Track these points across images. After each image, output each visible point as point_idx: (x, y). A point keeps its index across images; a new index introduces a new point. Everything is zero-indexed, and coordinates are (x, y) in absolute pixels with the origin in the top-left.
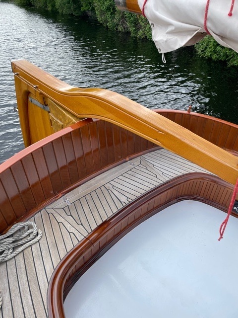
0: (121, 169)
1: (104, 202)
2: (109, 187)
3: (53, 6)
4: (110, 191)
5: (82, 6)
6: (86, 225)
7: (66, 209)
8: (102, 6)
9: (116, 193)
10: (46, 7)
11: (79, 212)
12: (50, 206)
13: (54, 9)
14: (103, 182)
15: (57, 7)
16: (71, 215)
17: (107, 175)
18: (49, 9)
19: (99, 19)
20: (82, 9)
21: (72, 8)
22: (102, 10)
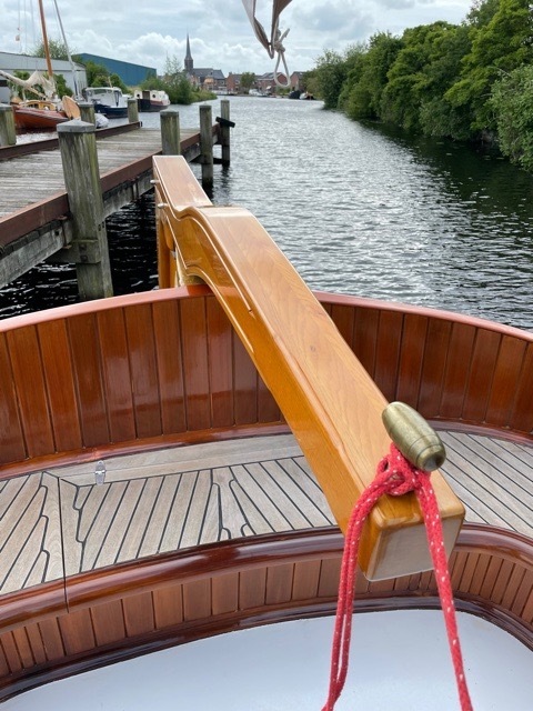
0: (284, 446)
1: (180, 510)
2: (221, 479)
3: (415, 120)
4: (215, 488)
5: (475, 120)
6: (91, 549)
7: (83, 492)
8: (516, 118)
9: (227, 497)
10: (401, 120)
11: (105, 508)
12: (56, 472)
13: (416, 126)
14: (214, 461)
15: (421, 121)
16: (80, 512)
17: (240, 449)
18: (406, 125)
19: (504, 147)
20: (472, 126)
21: (452, 124)
22: (513, 128)
